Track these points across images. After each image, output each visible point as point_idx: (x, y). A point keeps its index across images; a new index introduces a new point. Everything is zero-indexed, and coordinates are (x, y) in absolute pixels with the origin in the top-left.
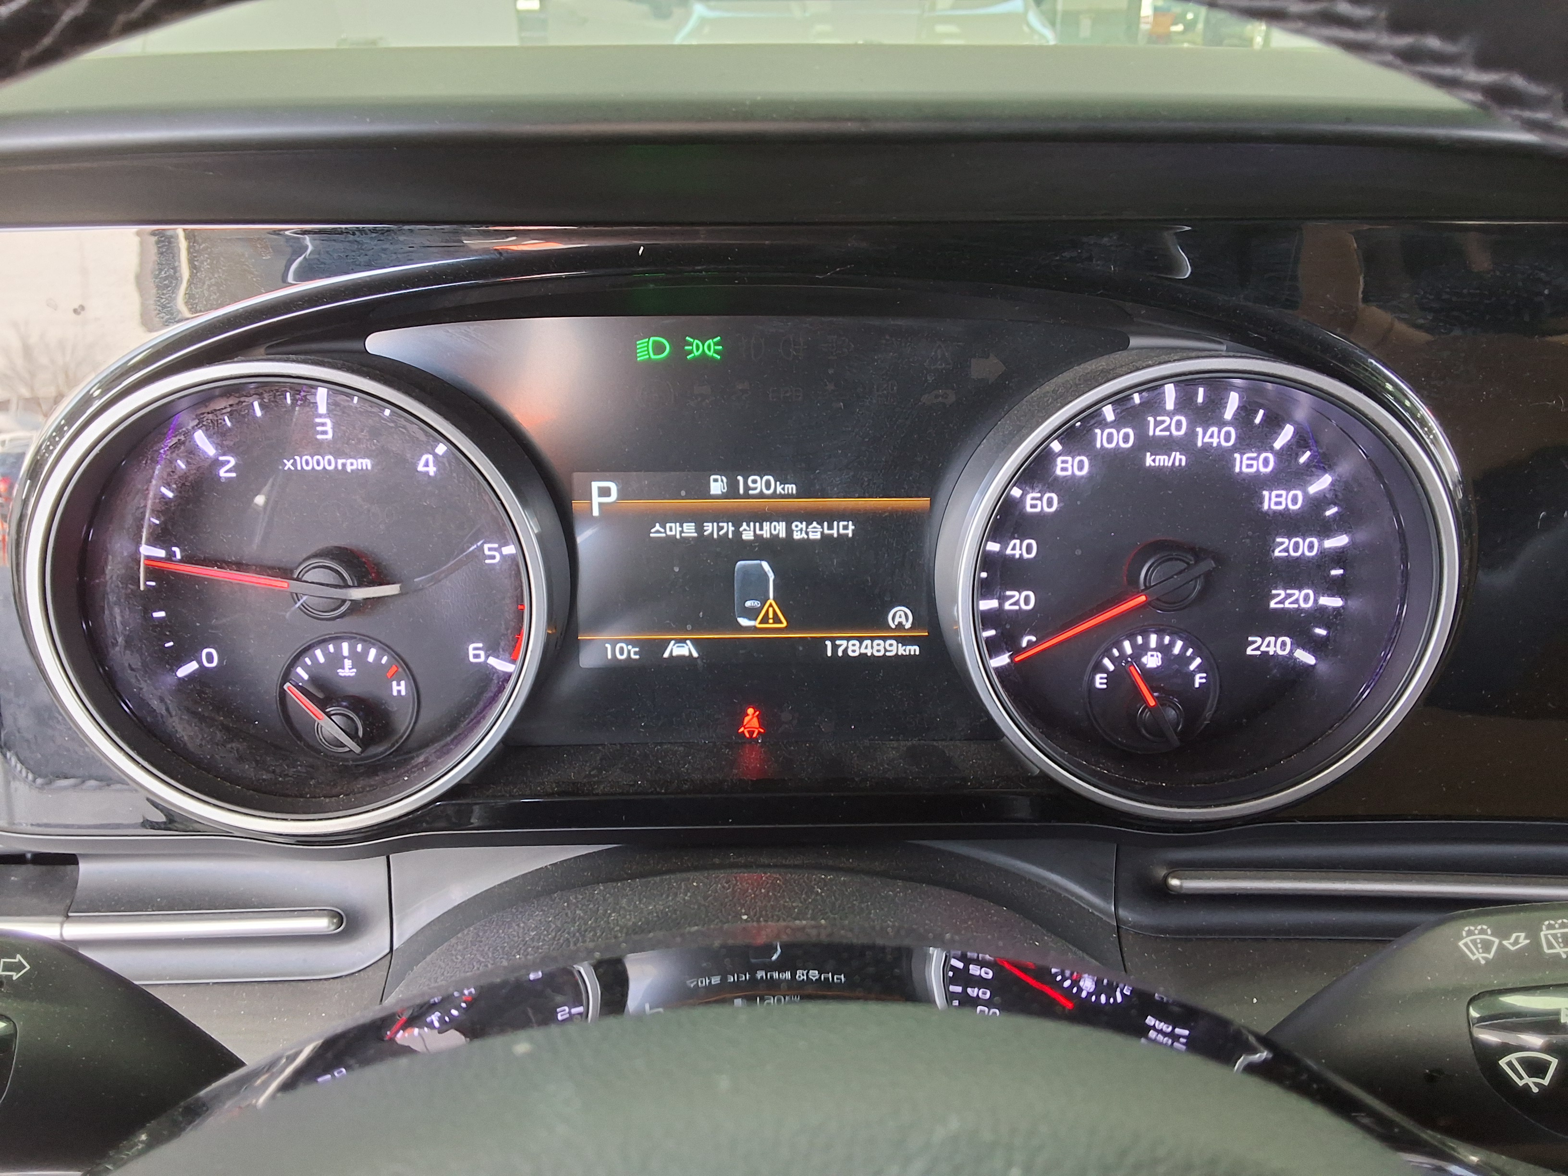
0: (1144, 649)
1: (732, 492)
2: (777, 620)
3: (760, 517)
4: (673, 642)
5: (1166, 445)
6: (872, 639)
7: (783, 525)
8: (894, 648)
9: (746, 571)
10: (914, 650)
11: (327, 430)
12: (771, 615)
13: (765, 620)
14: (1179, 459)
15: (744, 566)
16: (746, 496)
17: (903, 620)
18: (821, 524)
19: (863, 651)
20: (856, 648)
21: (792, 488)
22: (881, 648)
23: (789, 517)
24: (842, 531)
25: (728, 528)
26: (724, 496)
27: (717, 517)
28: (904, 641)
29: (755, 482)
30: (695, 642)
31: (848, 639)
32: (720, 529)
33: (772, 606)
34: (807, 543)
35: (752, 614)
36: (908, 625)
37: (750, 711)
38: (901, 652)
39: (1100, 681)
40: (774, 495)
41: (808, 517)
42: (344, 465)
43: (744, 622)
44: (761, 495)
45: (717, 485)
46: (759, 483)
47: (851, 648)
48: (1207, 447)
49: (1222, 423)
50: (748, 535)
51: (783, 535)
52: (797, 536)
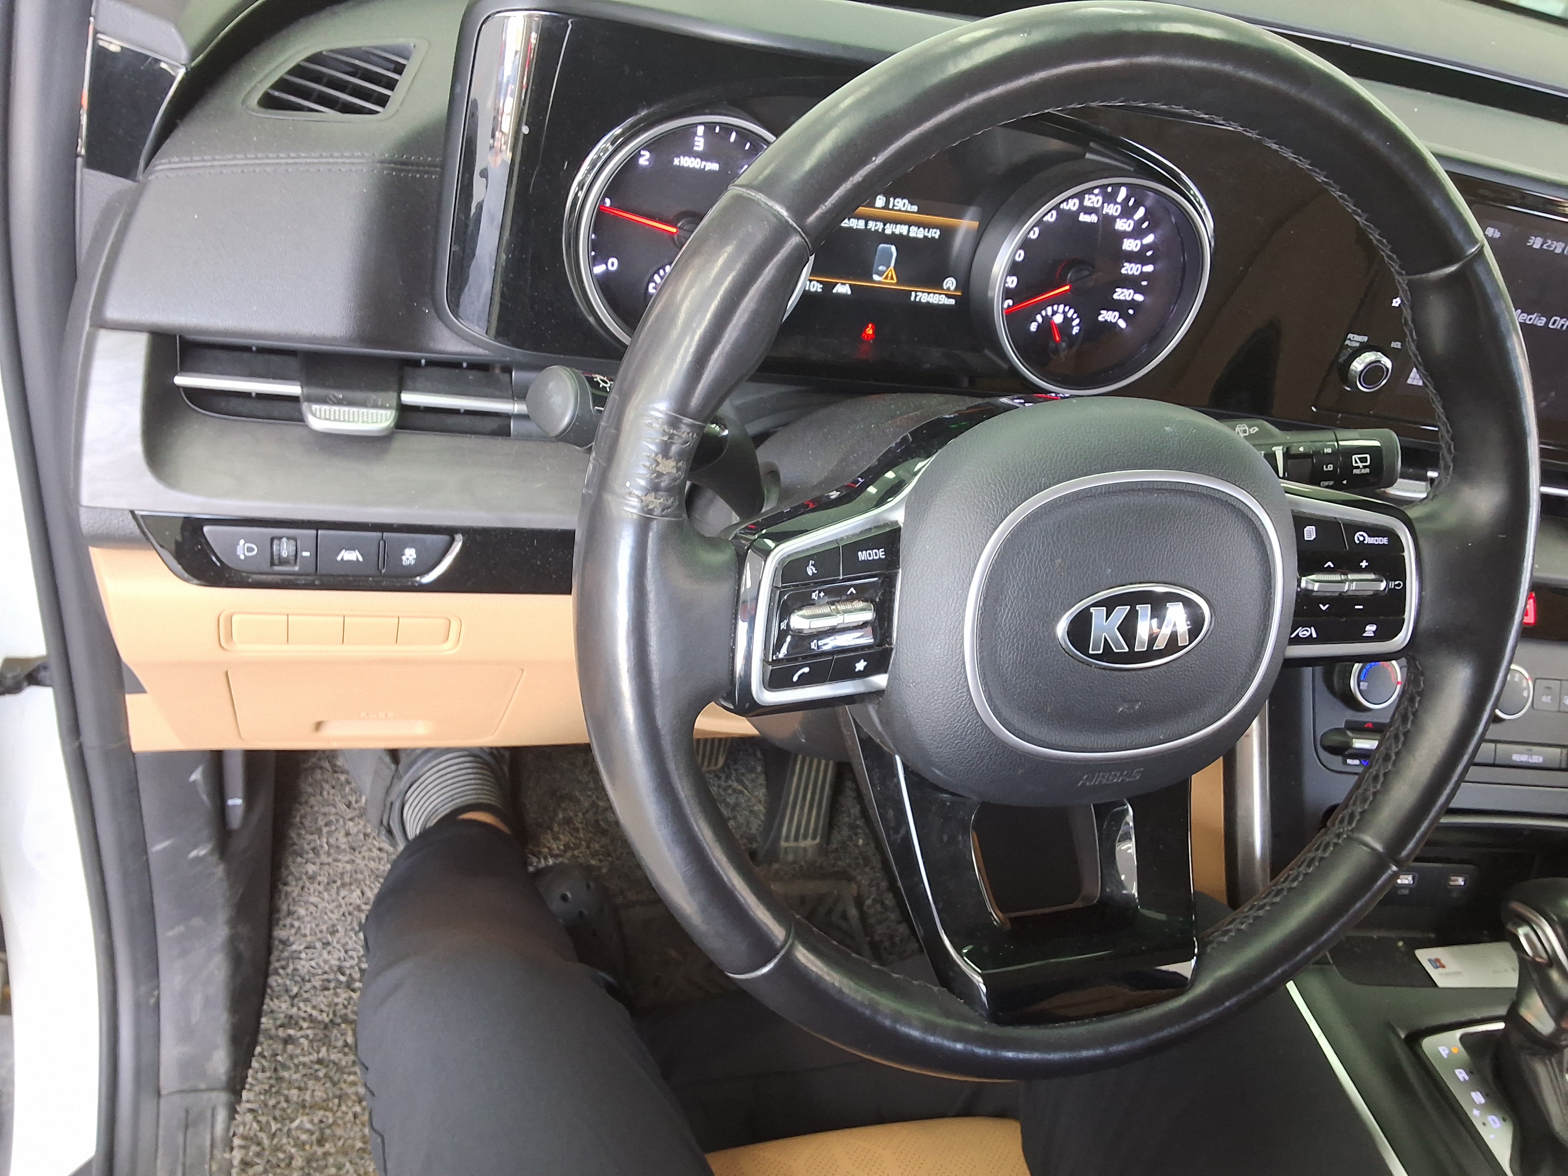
0: (1054, 313)
1: (886, 207)
2: (892, 278)
3: (897, 222)
4: (839, 284)
5: (1089, 211)
6: (935, 293)
7: (907, 227)
8: (943, 300)
9: (884, 249)
10: (952, 302)
11: (700, 144)
12: (890, 275)
13: (886, 278)
14: (1093, 218)
15: (883, 248)
16: (892, 209)
17: (951, 285)
18: (924, 229)
19: (929, 300)
20: (926, 298)
21: (915, 208)
22: (937, 299)
23: (910, 224)
24: (933, 235)
25: (880, 226)
26: (883, 208)
27: (876, 219)
28: (949, 296)
29: (898, 202)
30: (850, 285)
31: (923, 292)
32: (876, 225)
33: (891, 272)
34: (916, 239)
35: (880, 274)
36: (952, 288)
37: (870, 326)
38: (946, 302)
39: (1033, 327)
40: (906, 211)
41: (919, 225)
42: (705, 166)
43: (876, 277)
44: (900, 210)
45: (880, 201)
46: (901, 204)
47: (923, 297)
48: (1107, 214)
49: (1116, 203)
50: (888, 231)
51: (905, 233)
52: (912, 235)
